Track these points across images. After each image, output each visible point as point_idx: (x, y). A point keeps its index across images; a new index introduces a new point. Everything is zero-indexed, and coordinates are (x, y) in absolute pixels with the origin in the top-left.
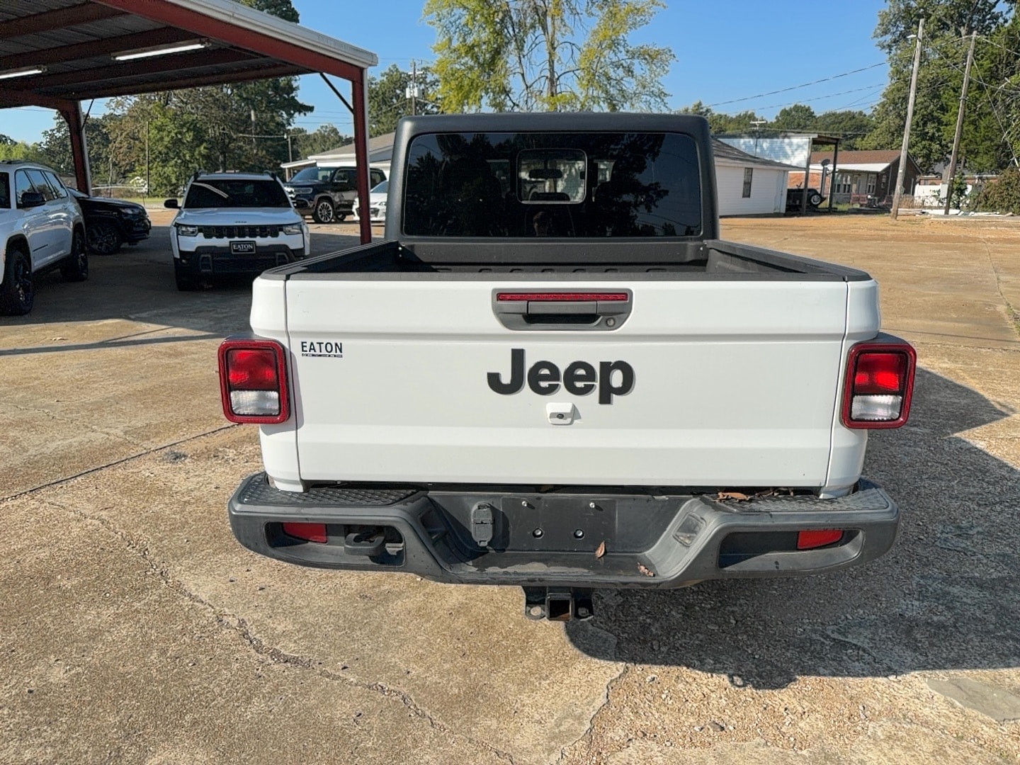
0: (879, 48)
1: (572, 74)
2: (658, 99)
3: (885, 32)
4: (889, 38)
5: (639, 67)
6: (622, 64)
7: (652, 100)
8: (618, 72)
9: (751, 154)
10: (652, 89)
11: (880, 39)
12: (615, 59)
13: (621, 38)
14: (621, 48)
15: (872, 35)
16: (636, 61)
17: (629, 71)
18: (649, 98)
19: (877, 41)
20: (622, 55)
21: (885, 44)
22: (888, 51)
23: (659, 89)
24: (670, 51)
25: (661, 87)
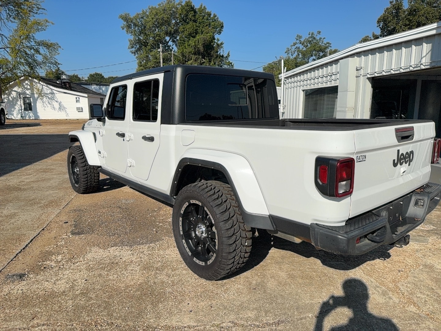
0: (131, 53)
1: (4, 49)
2: (54, 66)
3: (132, 47)
4: (134, 49)
5: (42, 50)
6: (33, 48)
7: (52, 66)
8: (31, 51)
9: (98, 92)
10: (51, 61)
11: (131, 50)
12: (29, 45)
13: (31, 35)
14: (32, 40)
15: (128, 48)
16: (41, 47)
17: (37, 51)
18: (50, 65)
19: (130, 50)
20: (33, 43)
21: (133, 52)
22: (134, 54)
23: (55, 61)
24: (58, 44)
25: (56, 60)
